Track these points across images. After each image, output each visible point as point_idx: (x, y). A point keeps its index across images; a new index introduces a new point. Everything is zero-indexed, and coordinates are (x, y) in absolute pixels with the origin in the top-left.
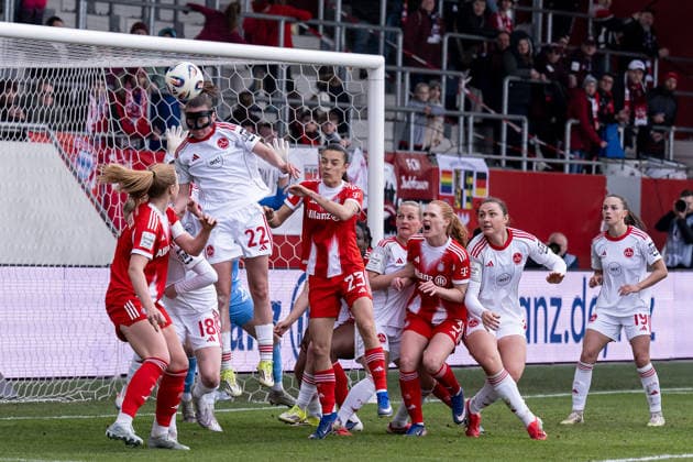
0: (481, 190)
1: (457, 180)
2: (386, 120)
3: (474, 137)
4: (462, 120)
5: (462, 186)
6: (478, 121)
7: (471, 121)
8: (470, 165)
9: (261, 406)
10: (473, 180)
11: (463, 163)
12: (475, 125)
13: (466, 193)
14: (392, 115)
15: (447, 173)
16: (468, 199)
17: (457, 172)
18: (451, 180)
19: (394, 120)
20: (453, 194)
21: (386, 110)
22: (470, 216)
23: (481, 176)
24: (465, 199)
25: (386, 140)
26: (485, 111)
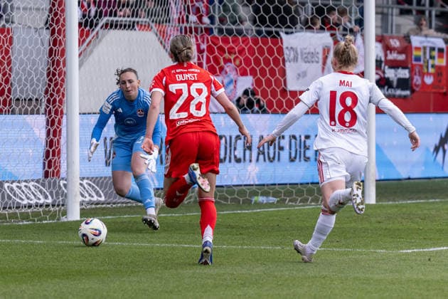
0: (441, 60)
1: (425, 53)
2: (377, 13)
3: (436, 25)
4: (427, 13)
5: (428, 57)
6: (438, 13)
7: (433, 13)
8: (433, 43)
9: (294, 206)
10: (435, 53)
11: (429, 42)
12: (437, 16)
13: (431, 62)
14: (380, 10)
15: (417, 49)
16: (433, 66)
17: (425, 48)
18: (421, 53)
19: (382, 13)
20: (422, 63)
21: (377, 6)
22: (434, 77)
23: (441, 50)
24: (430, 66)
25: (376, 27)
26: (442, 6)
